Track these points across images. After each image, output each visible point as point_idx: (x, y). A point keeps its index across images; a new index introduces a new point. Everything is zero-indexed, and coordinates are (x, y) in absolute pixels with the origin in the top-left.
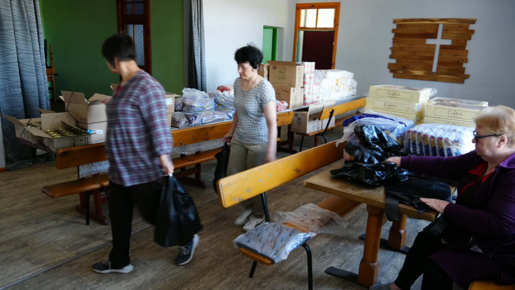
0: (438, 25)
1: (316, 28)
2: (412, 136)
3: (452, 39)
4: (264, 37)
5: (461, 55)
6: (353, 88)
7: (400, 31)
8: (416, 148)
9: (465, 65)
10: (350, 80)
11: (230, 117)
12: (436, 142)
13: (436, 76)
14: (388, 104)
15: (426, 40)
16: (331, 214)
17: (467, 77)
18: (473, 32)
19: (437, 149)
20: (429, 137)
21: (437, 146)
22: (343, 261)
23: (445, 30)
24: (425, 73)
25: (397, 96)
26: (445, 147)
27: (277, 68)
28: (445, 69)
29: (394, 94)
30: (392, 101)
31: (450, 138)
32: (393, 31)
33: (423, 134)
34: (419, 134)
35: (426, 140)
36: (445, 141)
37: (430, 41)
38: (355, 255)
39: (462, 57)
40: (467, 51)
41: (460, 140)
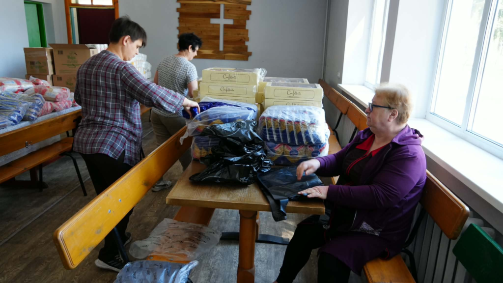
0: (219, 5)
1: (92, 5)
2: (267, 122)
3: (234, 19)
4: (27, 15)
5: (243, 34)
6: (148, 71)
7: (184, 10)
8: (272, 134)
9: (247, 43)
10: (144, 63)
11: (14, 121)
12: (294, 126)
13: (223, 55)
14: (225, 88)
15: (210, 20)
16: (198, 227)
17: (250, 54)
18: (250, 12)
19: (295, 133)
20: (286, 122)
21: (294, 130)
22: (209, 273)
23: (227, 10)
24: (213, 52)
25: (233, 79)
26: (303, 130)
27: (64, 52)
28: (230, 47)
29: (230, 77)
30: (229, 85)
31: (306, 120)
32: (178, 10)
33: (279, 119)
34: (275, 119)
35: (283, 125)
36: (302, 124)
37: (214, 21)
38: (217, 260)
39: (244, 36)
40: (247, 30)
41: (316, 122)
